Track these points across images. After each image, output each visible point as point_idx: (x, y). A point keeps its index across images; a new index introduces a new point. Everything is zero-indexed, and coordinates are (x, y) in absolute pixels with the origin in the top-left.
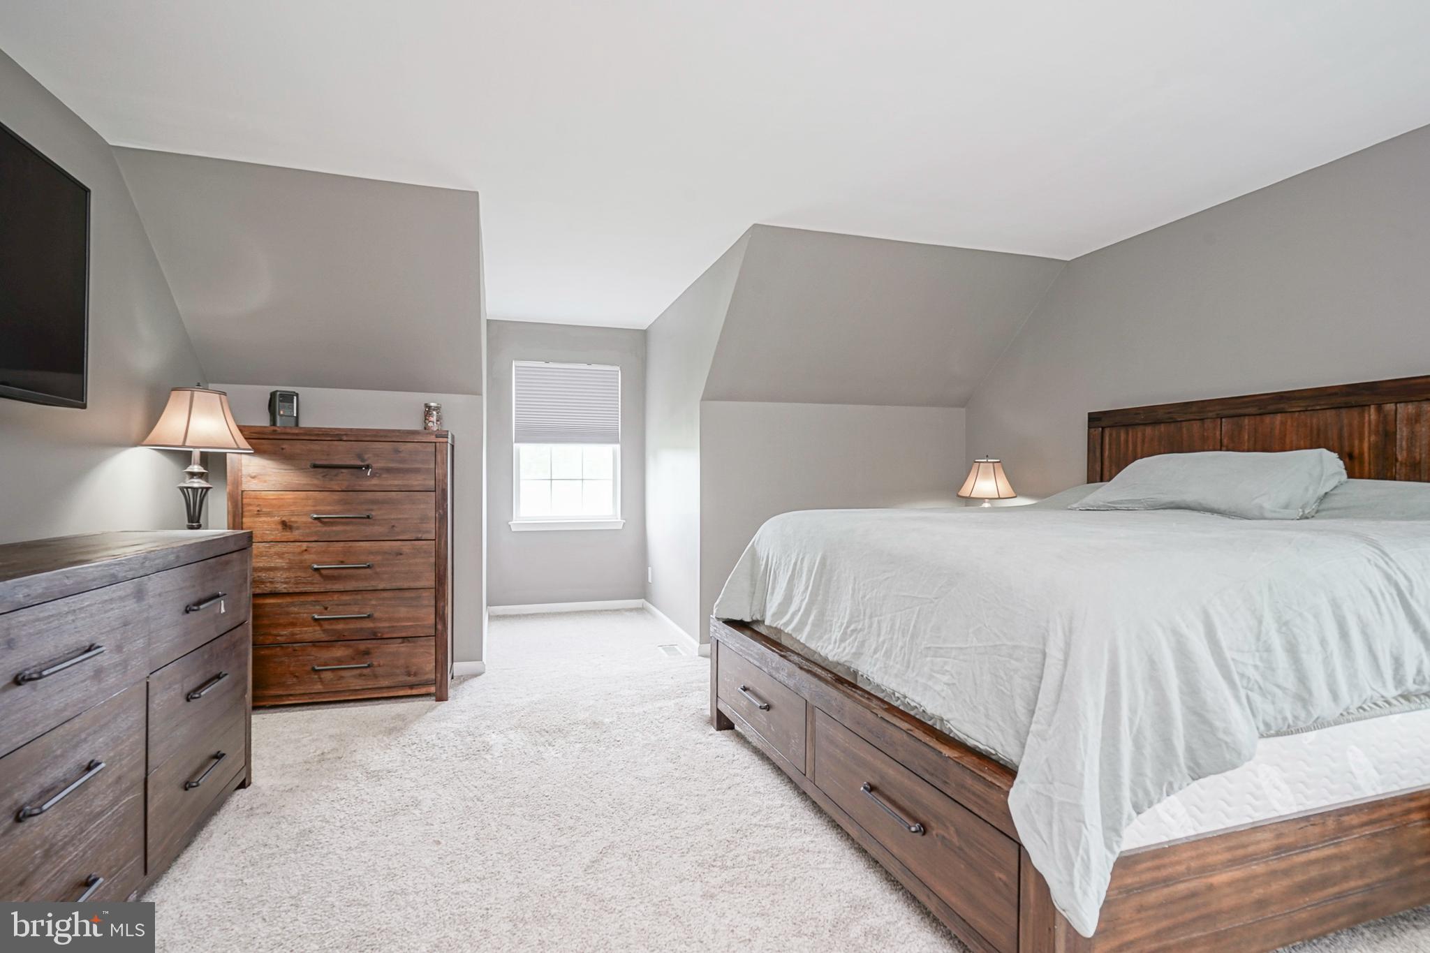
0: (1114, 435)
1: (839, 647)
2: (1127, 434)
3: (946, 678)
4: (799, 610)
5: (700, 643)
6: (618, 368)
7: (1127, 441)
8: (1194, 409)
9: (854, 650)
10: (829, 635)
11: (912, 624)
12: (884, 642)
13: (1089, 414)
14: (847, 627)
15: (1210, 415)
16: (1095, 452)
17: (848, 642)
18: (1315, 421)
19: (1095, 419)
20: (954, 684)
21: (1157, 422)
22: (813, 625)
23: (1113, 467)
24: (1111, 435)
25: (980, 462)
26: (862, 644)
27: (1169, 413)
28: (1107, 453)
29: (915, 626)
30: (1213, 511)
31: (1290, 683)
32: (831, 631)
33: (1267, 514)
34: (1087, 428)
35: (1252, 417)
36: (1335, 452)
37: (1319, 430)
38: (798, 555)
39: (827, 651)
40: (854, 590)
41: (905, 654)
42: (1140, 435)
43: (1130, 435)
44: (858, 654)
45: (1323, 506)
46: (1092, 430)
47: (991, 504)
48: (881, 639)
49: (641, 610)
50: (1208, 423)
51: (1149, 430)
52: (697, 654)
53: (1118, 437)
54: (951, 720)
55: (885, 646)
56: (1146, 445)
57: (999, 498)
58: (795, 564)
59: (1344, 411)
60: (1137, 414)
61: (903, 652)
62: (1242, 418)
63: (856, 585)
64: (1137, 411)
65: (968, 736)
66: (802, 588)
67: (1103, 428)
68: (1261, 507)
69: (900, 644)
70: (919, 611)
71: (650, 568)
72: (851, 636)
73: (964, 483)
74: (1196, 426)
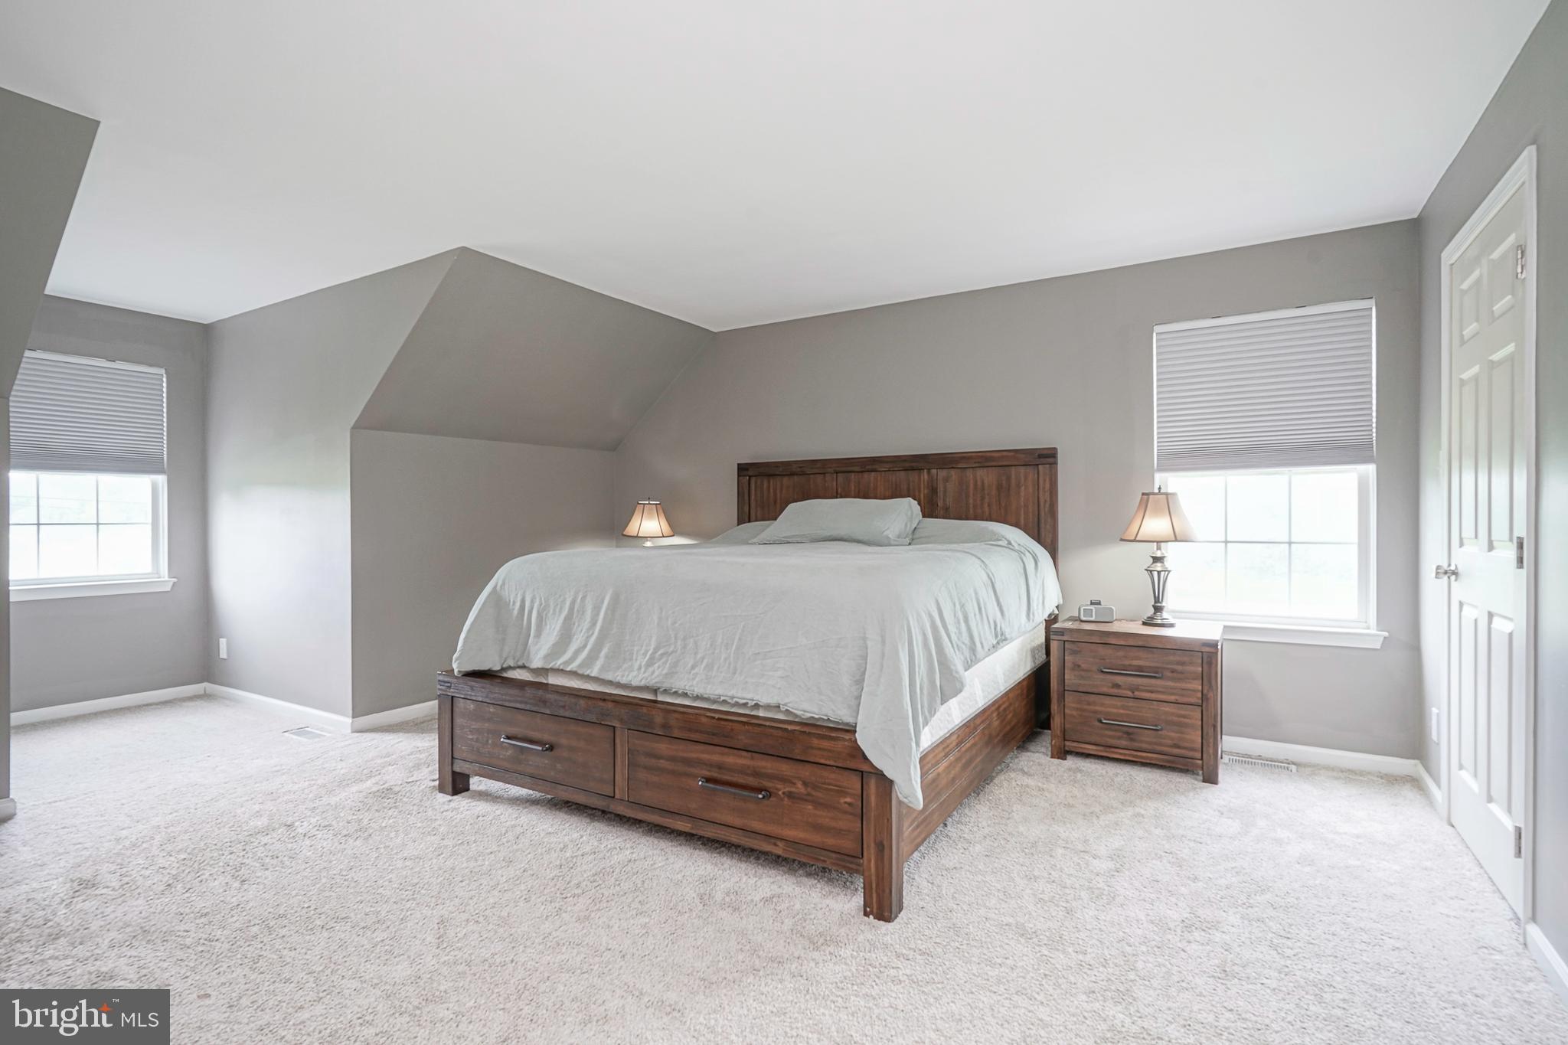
0: (759, 483)
1: (645, 672)
2: (769, 482)
3: (779, 673)
4: (585, 646)
5: (353, 717)
6: (162, 371)
7: (769, 487)
8: (819, 465)
9: (665, 671)
10: (630, 664)
11: (737, 637)
12: (703, 658)
13: (738, 464)
14: (655, 652)
15: (829, 470)
16: (743, 496)
17: (657, 665)
18: (894, 479)
19: (742, 469)
20: (787, 676)
21: (792, 474)
22: (607, 657)
23: (759, 509)
24: (756, 483)
25: (644, 504)
26: (675, 664)
27: (800, 467)
28: (753, 497)
29: (740, 639)
30: (859, 541)
31: (967, 641)
32: (631, 659)
33: (892, 543)
34: (736, 476)
35: (857, 474)
36: (915, 499)
37: (896, 485)
38: (577, 593)
39: (630, 678)
40: (660, 618)
41: (730, 664)
42: (778, 483)
43: (771, 483)
44: (670, 674)
45: (915, 537)
46: (741, 478)
47: (653, 543)
48: (699, 656)
49: (206, 696)
50: (828, 477)
51: (785, 480)
52: (350, 731)
53: (762, 484)
54: (789, 703)
55: (705, 661)
56: (784, 491)
57: (664, 537)
58: (573, 603)
59: (910, 472)
60: (777, 467)
61: (727, 662)
62: (850, 474)
63: (664, 613)
64: (776, 465)
65: (804, 711)
66: (586, 624)
67: (750, 477)
68: (888, 538)
69: (723, 656)
70: (744, 627)
71: (223, 642)
72: (660, 659)
73: (628, 524)
74: (819, 478)
